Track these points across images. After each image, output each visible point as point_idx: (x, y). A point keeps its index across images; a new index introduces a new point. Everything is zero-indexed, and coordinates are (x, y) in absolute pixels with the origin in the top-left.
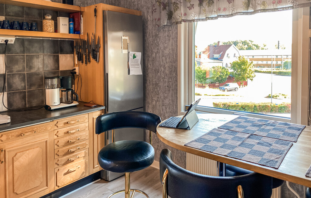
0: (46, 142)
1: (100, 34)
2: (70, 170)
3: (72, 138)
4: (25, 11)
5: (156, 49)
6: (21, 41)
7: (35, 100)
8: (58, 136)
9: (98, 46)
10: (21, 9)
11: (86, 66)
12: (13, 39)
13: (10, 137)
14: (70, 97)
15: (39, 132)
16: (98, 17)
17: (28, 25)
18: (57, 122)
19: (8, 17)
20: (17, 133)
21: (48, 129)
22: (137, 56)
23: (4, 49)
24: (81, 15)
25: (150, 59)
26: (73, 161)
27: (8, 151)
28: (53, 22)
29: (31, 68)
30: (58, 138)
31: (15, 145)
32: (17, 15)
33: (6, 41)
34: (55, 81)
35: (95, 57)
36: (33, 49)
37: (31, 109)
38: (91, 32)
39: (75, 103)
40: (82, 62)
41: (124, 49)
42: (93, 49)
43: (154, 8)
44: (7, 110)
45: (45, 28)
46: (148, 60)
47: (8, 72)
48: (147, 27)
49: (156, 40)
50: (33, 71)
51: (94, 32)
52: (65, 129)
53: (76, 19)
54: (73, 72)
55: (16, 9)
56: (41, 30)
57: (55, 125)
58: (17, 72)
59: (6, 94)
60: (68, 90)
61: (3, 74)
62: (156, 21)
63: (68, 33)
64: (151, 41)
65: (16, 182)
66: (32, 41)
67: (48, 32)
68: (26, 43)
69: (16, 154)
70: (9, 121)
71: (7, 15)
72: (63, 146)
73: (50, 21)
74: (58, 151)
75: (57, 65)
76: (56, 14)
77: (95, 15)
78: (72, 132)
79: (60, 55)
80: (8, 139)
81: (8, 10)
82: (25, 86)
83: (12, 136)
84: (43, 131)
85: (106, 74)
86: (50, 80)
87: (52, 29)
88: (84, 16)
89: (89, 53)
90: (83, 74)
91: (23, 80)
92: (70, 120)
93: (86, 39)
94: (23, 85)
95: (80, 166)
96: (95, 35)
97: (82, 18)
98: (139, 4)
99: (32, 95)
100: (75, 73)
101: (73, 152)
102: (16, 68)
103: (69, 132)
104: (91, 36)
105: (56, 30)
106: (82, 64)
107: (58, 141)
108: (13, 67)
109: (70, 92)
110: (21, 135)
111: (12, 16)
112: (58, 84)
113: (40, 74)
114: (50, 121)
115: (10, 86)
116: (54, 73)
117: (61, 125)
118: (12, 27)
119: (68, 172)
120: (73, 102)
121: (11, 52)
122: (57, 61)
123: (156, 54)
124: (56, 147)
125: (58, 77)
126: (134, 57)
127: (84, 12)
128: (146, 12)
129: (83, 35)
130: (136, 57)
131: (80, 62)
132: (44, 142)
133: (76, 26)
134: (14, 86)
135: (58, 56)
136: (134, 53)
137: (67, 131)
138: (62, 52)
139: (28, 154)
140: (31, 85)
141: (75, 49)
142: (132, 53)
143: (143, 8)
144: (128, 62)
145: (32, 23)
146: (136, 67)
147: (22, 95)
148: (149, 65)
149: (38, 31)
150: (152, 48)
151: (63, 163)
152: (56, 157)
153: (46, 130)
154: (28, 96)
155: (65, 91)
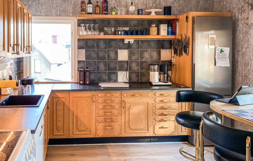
0: (148, 103)
1: (190, 35)
2: (163, 126)
3: (165, 106)
4: (140, 23)
5: (246, 44)
6: (137, 41)
7: (144, 78)
8: (155, 102)
9: (188, 44)
10: (138, 22)
11: (180, 57)
12: (133, 40)
13: (128, 95)
14: (166, 79)
15: (144, 96)
16: (189, 22)
17: (141, 31)
18: (155, 93)
19: (130, 28)
20: (131, 94)
21: (149, 96)
22: (225, 50)
23: (128, 47)
24: (177, 22)
25: (240, 53)
26: (166, 121)
27: (127, 103)
28: (157, 29)
29: (142, 58)
30: (156, 103)
31: (130, 100)
32: (135, 26)
33: (129, 42)
34: (156, 67)
35: (185, 52)
36: (144, 46)
37: (141, 83)
38: (184, 33)
39: (169, 83)
40: (177, 55)
41: (211, 44)
42: (184, 46)
43: (242, 9)
44: (128, 81)
45: (151, 33)
46: (238, 54)
47: (130, 60)
48: (238, 25)
49: (246, 37)
50: (143, 60)
51: (186, 33)
52: (161, 99)
53: (174, 25)
54: (170, 62)
55: (135, 22)
56: (149, 34)
57: (154, 94)
58: (134, 60)
59: (128, 72)
60: (165, 73)
61: (127, 61)
62: (245, 20)
63: (166, 34)
64: (241, 37)
65: (131, 121)
66: (143, 41)
67: (153, 35)
68: (140, 43)
69: (131, 106)
70: (128, 86)
71: (130, 26)
72: (159, 109)
73: (154, 28)
74: (156, 111)
75: (159, 57)
76: (159, 22)
77: (187, 21)
78: (165, 101)
79: (161, 50)
80: (127, 96)
81: (131, 23)
82: (139, 69)
83: (129, 95)
84: (146, 96)
85: (193, 64)
86: (152, 66)
87: (156, 33)
88: (179, 22)
89: (182, 48)
90: (177, 64)
91: (138, 65)
92: (164, 93)
93: (180, 39)
94: (137, 68)
95: (170, 126)
96: (186, 35)
97: (177, 23)
98: (231, 6)
99: (142, 75)
100: (172, 62)
101: (166, 115)
102: (134, 58)
103: (163, 101)
104: (184, 36)
105: (158, 34)
106: (177, 57)
107: (156, 105)
108: (132, 57)
109: (166, 75)
110: (133, 95)
111: (133, 27)
112: (158, 69)
113: (148, 62)
114: (151, 91)
115: (130, 68)
116: (157, 62)
117: (158, 95)
118: (132, 34)
119: (162, 128)
120: (168, 82)
121: (131, 48)
122: (159, 54)
123: (246, 49)
124: (154, 108)
125: (158, 65)
126: (222, 51)
127: (179, 19)
128: (237, 13)
129: (178, 36)
130: (223, 52)
131: (175, 55)
132: (146, 103)
133: (173, 30)
134: (133, 68)
135: (160, 51)
136: (221, 48)
137: (162, 100)
138: (163, 47)
139: (137, 108)
140: (142, 69)
141: (172, 46)
142: (219, 48)
143: (234, 9)
144: (215, 55)
145: (143, 30)
146: (223, 59)
147: (137, 74)
148: (238, 58)
149: (147, 35)
150: (243, 44)
151: (158, 120)
152: (154, 115)
153: (148, 96)
154: (140, 75)
155: (163, 74)
